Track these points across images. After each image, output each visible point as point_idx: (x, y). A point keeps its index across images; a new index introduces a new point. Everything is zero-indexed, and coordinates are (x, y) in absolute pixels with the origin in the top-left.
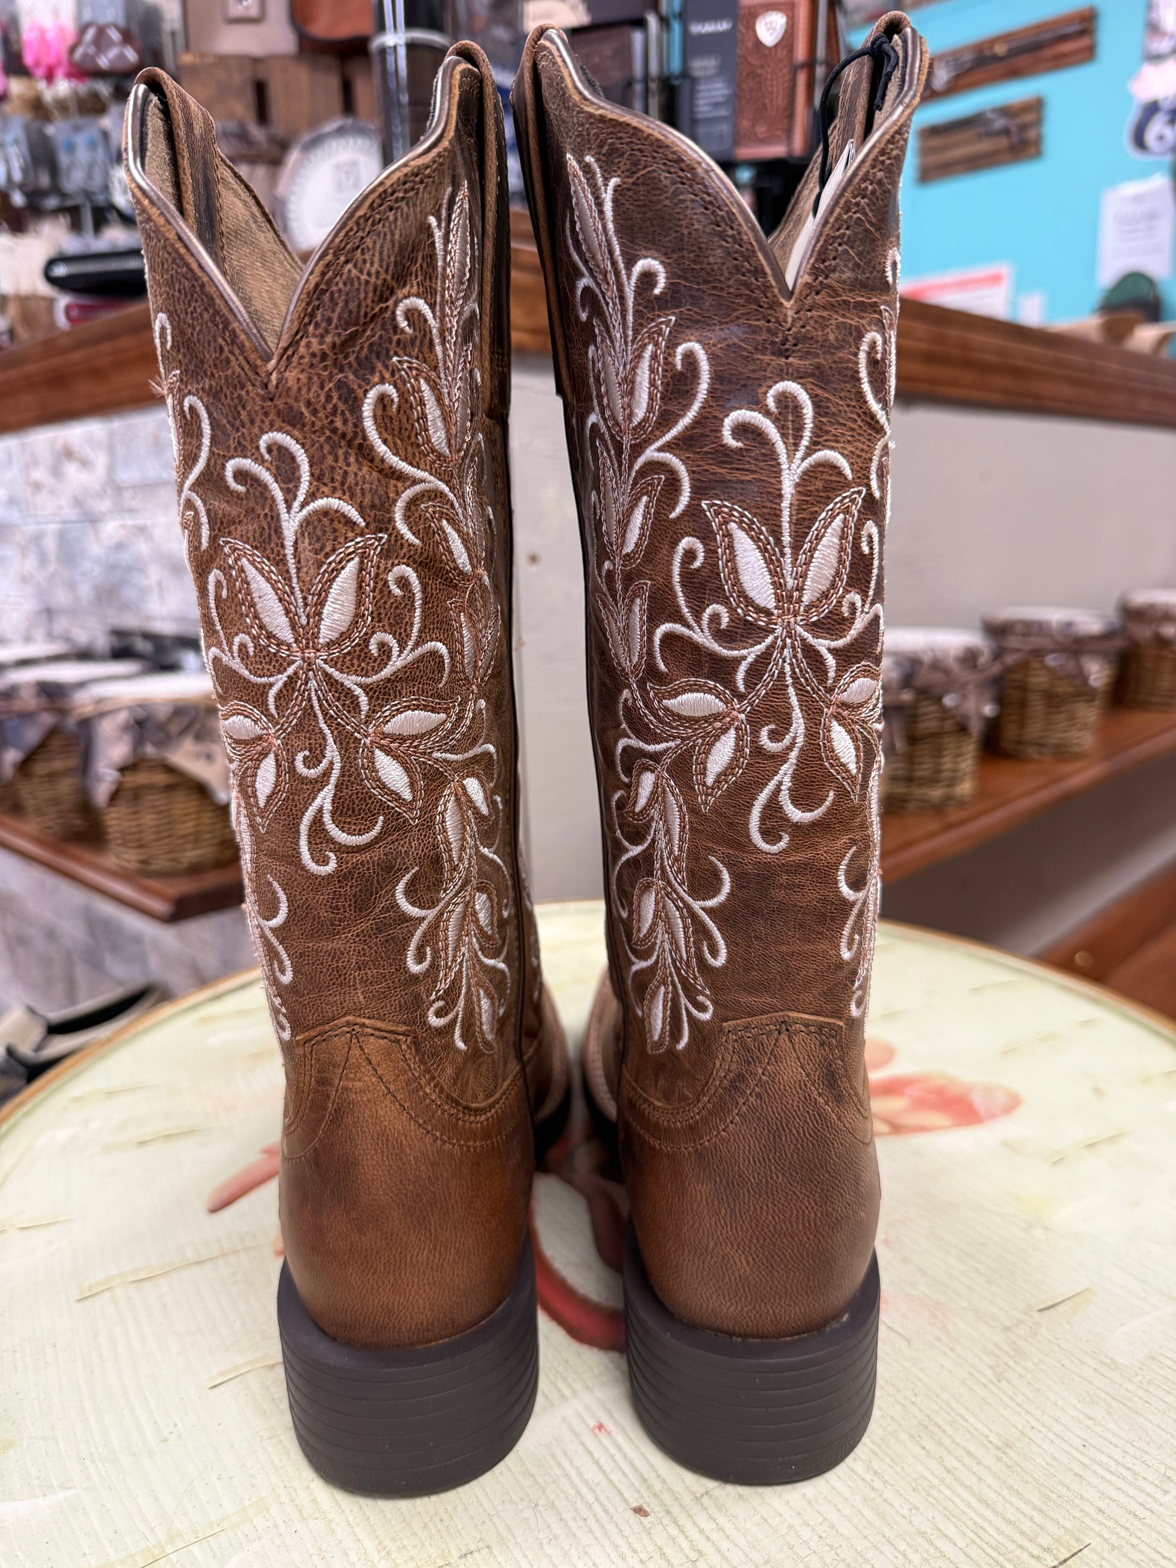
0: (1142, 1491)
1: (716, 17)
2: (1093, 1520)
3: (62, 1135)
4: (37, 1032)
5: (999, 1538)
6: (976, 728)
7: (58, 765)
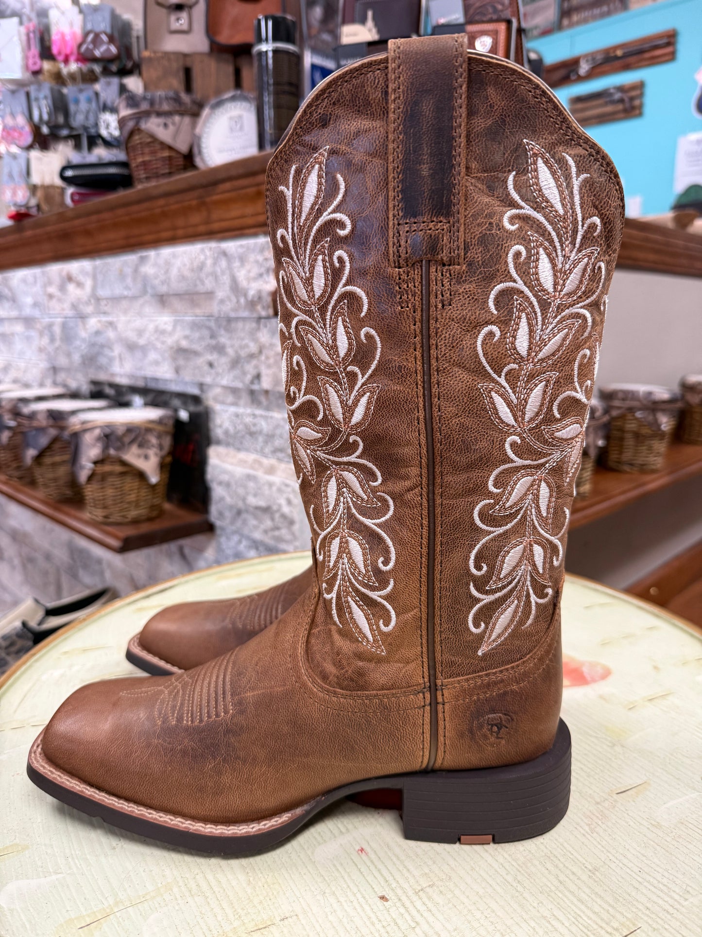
0: (672, 898)
3: (57, 673)
4: (41, 613)
6: (593, 453)
7: (57, 459)
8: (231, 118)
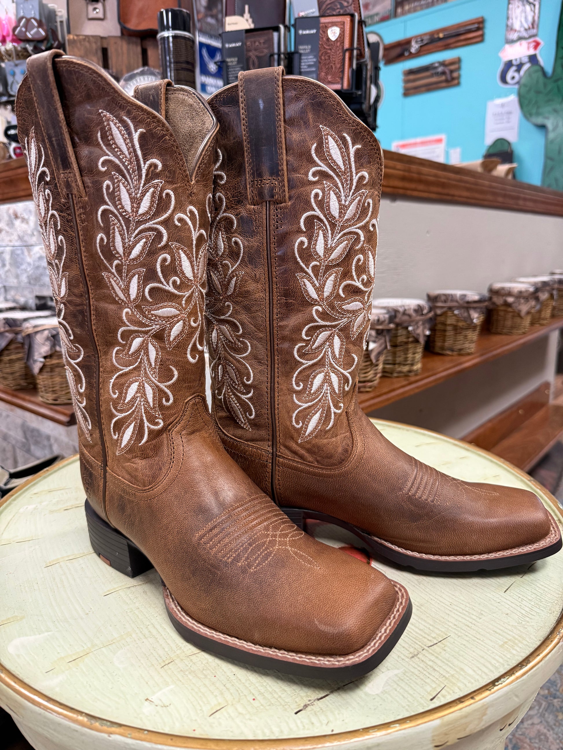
0: (471, 618)
1: (310, 28)
2: (452, 628)
3: (31, 507)
5: (417, 635)
6: (422, 340)
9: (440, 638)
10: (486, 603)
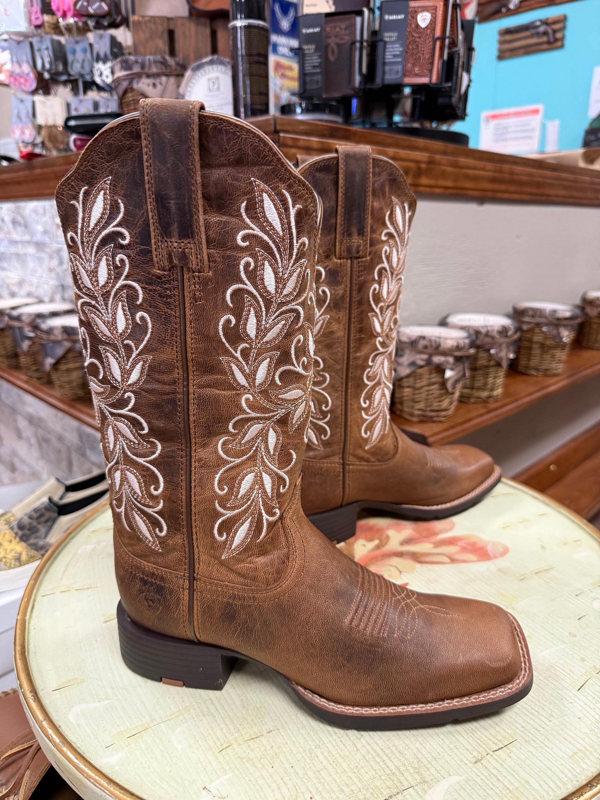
0: (540, 720)
1: (398, 13)
2: (519, 730)
3: (89, 548)
4: (62, 490)
6: (505, 364)
7: (71, 366)
8: (209, 80)
9: (506, 741)
10: (557, 702)
